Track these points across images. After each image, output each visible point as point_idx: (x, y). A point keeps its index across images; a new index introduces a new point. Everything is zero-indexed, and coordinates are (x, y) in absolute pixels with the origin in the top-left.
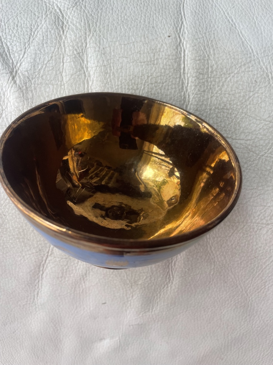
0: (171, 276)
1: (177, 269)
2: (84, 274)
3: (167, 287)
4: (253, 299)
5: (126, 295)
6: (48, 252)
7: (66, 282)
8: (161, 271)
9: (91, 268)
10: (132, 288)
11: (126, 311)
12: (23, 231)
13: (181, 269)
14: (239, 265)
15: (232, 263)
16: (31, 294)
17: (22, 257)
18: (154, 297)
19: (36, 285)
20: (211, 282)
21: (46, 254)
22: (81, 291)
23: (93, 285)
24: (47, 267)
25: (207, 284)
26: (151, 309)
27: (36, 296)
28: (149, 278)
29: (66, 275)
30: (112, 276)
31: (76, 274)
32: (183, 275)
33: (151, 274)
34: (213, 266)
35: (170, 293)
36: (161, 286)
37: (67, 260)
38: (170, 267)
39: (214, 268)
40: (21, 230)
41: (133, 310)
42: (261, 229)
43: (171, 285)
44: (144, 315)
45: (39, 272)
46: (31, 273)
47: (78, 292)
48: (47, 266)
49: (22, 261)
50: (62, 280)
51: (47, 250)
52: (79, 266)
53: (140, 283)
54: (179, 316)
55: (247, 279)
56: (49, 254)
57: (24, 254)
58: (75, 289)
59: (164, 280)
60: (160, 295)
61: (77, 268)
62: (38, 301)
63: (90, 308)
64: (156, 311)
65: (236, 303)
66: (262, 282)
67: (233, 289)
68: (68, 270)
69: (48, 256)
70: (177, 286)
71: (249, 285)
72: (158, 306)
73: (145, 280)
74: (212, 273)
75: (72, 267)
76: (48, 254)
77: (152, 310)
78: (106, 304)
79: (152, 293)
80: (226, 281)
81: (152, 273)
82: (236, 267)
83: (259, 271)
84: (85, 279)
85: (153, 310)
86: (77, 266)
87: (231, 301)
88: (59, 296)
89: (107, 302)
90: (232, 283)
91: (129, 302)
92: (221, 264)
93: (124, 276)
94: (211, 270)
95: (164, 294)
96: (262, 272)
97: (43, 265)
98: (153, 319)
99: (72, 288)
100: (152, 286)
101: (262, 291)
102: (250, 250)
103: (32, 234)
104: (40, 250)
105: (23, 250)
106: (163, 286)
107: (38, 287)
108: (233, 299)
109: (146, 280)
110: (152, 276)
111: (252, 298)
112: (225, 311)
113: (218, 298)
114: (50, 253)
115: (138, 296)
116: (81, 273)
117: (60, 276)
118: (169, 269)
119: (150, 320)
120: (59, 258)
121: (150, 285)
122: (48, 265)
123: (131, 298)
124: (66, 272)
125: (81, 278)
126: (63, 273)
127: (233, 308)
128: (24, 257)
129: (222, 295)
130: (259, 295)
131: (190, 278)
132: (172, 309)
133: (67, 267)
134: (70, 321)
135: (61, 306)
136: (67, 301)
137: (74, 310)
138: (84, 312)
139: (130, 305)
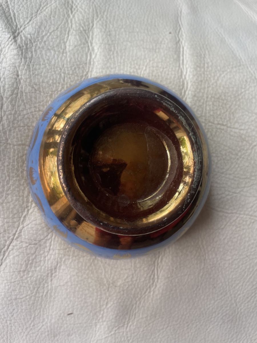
0: (156, 277)
1: (164, 267)
2: (53, 268)
3: (150, 292)
4: (242, 311)
5: (100, 301)
6: (14, 234)
7: (29, 279)
8: (146, 269)
9: (63, 259)
10: (108, 290)
11: (96, 326)
13: (168, 268)
14: (230, 265)
15: (223, 263)
18: (133, 306)
20: (199, 287)
21: (12, 237)
22: (44, 294)
23: (62, 284)
24: (8, 256)
25: (195, 289)
26: (126, 323)
28: (131, 277)
29: (31, 268)
30: (88, 271)
31: (43, 267)
32: (169, 276)
33: (133, 272)
34: (203, 265)
35: (152, 301)
36: (143, 289)
37: (36, 246)
38: (156, 264)
39: (203, 268)
41: (105, 323)
42: (253, 222)
43: (154, 289)
44: (117, 331)
47: (41, 294)
48: (9, 254)
50: (24, 275)
51: (14, 232)
52: (49, 256)
53: (119, 284)
54: (158, 335)
55: (238, 284)
56: (15, 238)
58: (37, 290)
59: (147, 282)
60: (140, 303)
61: (47, 258)
63: (51, 320)
64: (132, 327)
65: (223, 316)
66: (252, 289)
67: (222, 297)
68: (35, 260)
69: (13, 239)
70: (161, 291)
71: (239, 292)
72: (136, 319)
73: (125, 280)
74: (201, 274)
75: (41, 257)
76: (14, 237)
77: (128, 324)
78: (72, 315)
79: (130, 300)
80: (215, 285)
81: (135, 271)
82: (226, 268)
83: (250, 274)
84: (53, 275)
85: (129, 325)
86: (47, 255)
87: (218, 314)
88: (16, 299)
89: (74, 312)
90: (222, 288)
91: (102, 312)
92: (211, 263)
93: (101, 273)
94: (200, 270)
95: (144, 302)
96: (253, 275)
97: (4, 252)
98: (127, 337)
99: (34, 288)
100: (132, 289)
101: (251, 301)
102: (242, 248)
104: (5, 231)
106: (145, 290)
108: (221, 311)
109: (127, 281)
110: (134, 275)
111: (241, 310)
112: (211, 327)
113: (204, 309)
114: (16, 235)
115: (114, 303)
116: (49, 266)
117: (22, 270)
118: (155, 266)
119: (123, 339)
120: (26, 243)
121: (130, 288)
122: (11, 252)
123: (104, 306)
124: (32, 263)
125: (48, 274)
126: (27, 265)
127: (220, 323)
129: (210, 304)
130: (248, 305)
131: (176, 280)
132: (151, 325)
133: (34, 257)
134: (22, 338)
135: (15, 316)
136: (24, 307)
137: (30, 322)
138: (43, 325)
139: (102, 317)
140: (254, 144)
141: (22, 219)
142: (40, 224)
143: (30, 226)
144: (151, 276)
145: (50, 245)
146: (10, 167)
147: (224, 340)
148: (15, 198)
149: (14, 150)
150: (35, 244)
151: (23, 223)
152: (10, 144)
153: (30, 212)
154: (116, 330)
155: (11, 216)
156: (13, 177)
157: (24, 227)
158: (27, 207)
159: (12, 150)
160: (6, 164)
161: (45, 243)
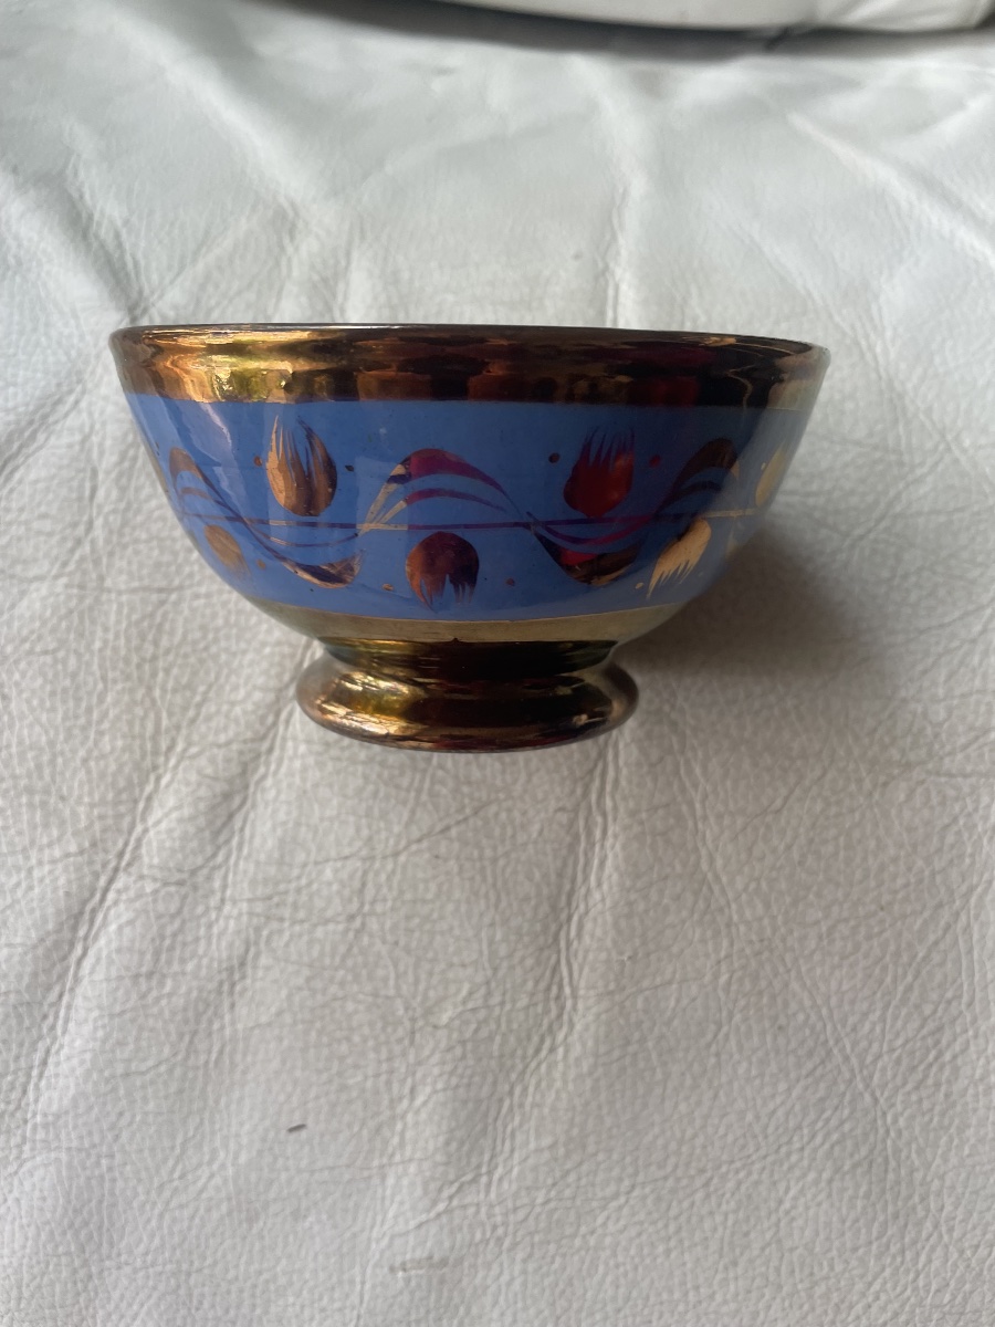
0: (567, 990)
1: (591, 956)
2: (235, 962)
3: (552, 1050)
4: (902, 1122)
5: (389, 1083)
6: (121, 855)
7: (164, 1002)
8: (529, 962)
9: (265, 933)
10: (412, 1042)
11: (383, 1178)
12: (52, 762)
13: (603, 956)
14: (825, 942)
15: (796, 934)
16: (17, 1058)
17: (23, 875)
18: (501, 1101)
19: (45, 1017)
20: (725, 1029)
21: (113, 864)
22: (214, 1056)
23: (264, 1019)
24: (105, 924)
25: (709, 1036)
26: (484, 1169)
27: (35, 1073)
28: (483, 991)
29: (169, 963)
30: (341, 973)
31: (205, 961)
32: (612, 986)
33: (489, 973)
34: (725, 943)
35: (565, 1082)
36: (529, 1038)
37: (183, 890)
38: (563, 944)
39: (729, 956)
40: (45, 758)
41: (412, 1168)
42: (885, 784)
43: (566, 1038)
44: (455, 1202)
45: (72, 945)
46: (40, 951)
47: (202, 1058)
48: (105, 917)
49: (19, 893)
50: (150, 990)
51: (120, 844)
52: (222, 922)
53: (445, 1018)
54: (600, 1220)
55: (865, 1015)
56: (123, 864)
57: (34, 861)
58: (191, 1042)
59: (540, 1009)
60: (525, 1091)
61: (215, 930)
62: (36, 1101)
63: (236, 1157)
64: (505, 1185)
65: (832, 1147)
66: (925, 1031)
67: (815, 1068)
68: (180, 938)
69: (116, 870)
70: (590, 1043)
71: (875, 1047)
72: (516, 1155)
73: (464, 1002)
74: (724, 979)
75: (199, 926)
76: (119, 863)
77: (490, 1173)
78: (304, 1134)
79: (490, 1079)
80: (782, 1021)
81: (495, 970)
82: (813, 952)
83: (905, 974)
84: (238, 988)
85: (496, 1176)
86: (217, 920)
87: (813, 1137)
88: (127, 1075)
89: (310, 1122)
90: (807, 1032)
91: (399, 1127)
92: (754, 938)
93: (385, 980)
94: (719, 962)
95: (538, 1085)
96: (916, 977)
97: (94, 912)
98: (495, 1228)
99: (181, 1036)
100: (491, 1038)
101: (930, 1081)
102: (858, 875)
103: (82, 774)
104: (94, 844)
105: (32, 842)
106: (536, 1039)
107: (53, 1028)
108: (820, 1124)
109: (470, 1005)
110: (493, 985)
111: (895, 1121)
112: (792, 1193)
113: (757, 1117)
114: (127, 857)
115: (435, 1092)
116: (225, 955)
117: (144, 970)
118: (559, 952)
119: (478, 1236)
120: (155, 880)
121: (484, 1033)
122: (112, 912)
123: (405, 1103)
124: (171, 948)
125: (221, 983)
126: (157, 954)
127: (826, 1176)
128: (30, 871)
129: (773, 1096)
130: (920, 1101)
131: (640, 1003)
132: (572, 1178)
133: (177, 924)
134: (149, 1227)
135: (125, 1136)
136: (151, 1106)
137: (171, 1163)
138: (212, 1176)
139: (402, 1144)
140: (858, 532)
141: (141, 805)
142: (192, 818)
143: (163, 826)
144: (548, 989)
145: (224, 887)
146: (108, 652)
147: (855, 1249)
148: (120, 743)
149: (120, 606)
150: (180, 883)
151: (144, 819)
152: (109, 591)
153: (164, 781)
154: (451, 1198)
155: (110, 796)
156: (115, 681)
157: (146, 831)
158: (155, 768)
159: (115, 607)
160: (97, 645)
161: (209, 878)
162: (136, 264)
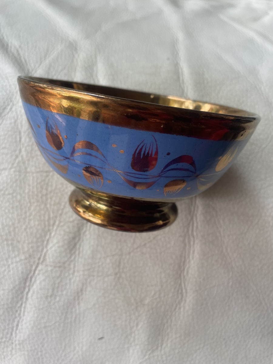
0: (184, 291)
1: (191, 280)
2: (79, 290)
3: (180, 308)
5: (130, 323)
6: (39, 259)
7: (56, 304)
8: (172, 283)
9: (88, 280)
10: (137, 310)
11: (129, 350)
12: (14, 230)
13: (195, 280)
14: (260, 271)
15: (251, 269)
16: (8, 325)
17: (6, 267)
18: (164, 325)
19: (17, 311)
20: (231, 298)
21: (37, 262)
22: (74, 318)
23: (89, 307)
24: (35, 281)
25: (226, 301)
26: (160, 345)
27: (15, 329)
28: (158, 293)
29: (57, 292)
30: (114, 291)
31: (69, 290)
32: (197, 288)
33: (160, 287)
34: (231, 273)
35: (184, 317)
37: (61, 269)
38: (182, 277)
39: (232, 277)
40: (11, 229)
41: (138, 347)
43: (184, 305)
45: (24, 288)
46: (14, 291)
47: (70, 320)
48: (35, 279)
49: (6, 273)
50: (51, 301)
51: (39, 255)
52: (74, 278)
53: (147, 302)
54: (195, 356)
56: (40, 262)
57: (10, 262)
58: (66, 315)
59: (176, 297)
60: (171, 322)
61: (72, 281)
62: (16, 337)
63: (82, 348)
64: (166, 349)
65: (262, 329)
67: (257, 308)
68: (61, 284)
70: (191, 306)
72: (169, 340)
73: (153, 297)
74: (231, 284)
75: (67, 280)
77: (161, 346)
78: (103, 340)
79: (161, 319)
80: (248, 295)
81: (162, 286)
82: (256, 274)
84: (80, 298)
87: (256, 326)
88: (45, 327)
89: (105, 336)
90: (255, 297)
91: (133, 335)
92: (239, 271)
93: (128, 292)
94: (229, 279)
95: (175, 319)
97: (31, 278)
98: (163, 361)
99: (62, 314)
100: (161, 307)
102: (269, 251)
103: (24, 234)
104: (30, 256)
105: (9, 257)
106: (174, 306)
107: (19, 314)
108: (258, 323)
110: (161, 291)
112: (250, 343)
113: (240, 323)
114: (42, 259)
115: (144, 324)
116: (76, 288)
117: (49, 294)
118: (181, 280)
120: (51, 266)
121: (159, 305)
122: (38, 277)
123: (135, 328)
124: (58, 287)
125: (75, 297)
126: (53, 289)
127: (259, 337)
128: (9, 266)
129: (245, 316)
131: (206, 293)
132: (186, 345)
133: (59, 280)
135: (46, 345)
136: (54, 336)
137: (61, 352)
138: (74, 355)
139: (134, 341)
140: (264, 146)
141: (45, 243)
142: (63, 246)
143: (53, 249)
144: (178, 291)
145: (74, 267)
146: (31, 193)
148: (37, 223)
149: (33, 178)
150: (60, 267)
151: (46, 247)
152: (29, 172)
153: (53, 234)
154: (150, 354)
155: (35, 240)
156: (34, 203)
157: (47, 251)
158: (49, 230)
159: (31, 178)
160: (27, 191)
161: (69, 265)
162: (25, 61)
